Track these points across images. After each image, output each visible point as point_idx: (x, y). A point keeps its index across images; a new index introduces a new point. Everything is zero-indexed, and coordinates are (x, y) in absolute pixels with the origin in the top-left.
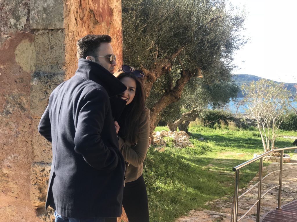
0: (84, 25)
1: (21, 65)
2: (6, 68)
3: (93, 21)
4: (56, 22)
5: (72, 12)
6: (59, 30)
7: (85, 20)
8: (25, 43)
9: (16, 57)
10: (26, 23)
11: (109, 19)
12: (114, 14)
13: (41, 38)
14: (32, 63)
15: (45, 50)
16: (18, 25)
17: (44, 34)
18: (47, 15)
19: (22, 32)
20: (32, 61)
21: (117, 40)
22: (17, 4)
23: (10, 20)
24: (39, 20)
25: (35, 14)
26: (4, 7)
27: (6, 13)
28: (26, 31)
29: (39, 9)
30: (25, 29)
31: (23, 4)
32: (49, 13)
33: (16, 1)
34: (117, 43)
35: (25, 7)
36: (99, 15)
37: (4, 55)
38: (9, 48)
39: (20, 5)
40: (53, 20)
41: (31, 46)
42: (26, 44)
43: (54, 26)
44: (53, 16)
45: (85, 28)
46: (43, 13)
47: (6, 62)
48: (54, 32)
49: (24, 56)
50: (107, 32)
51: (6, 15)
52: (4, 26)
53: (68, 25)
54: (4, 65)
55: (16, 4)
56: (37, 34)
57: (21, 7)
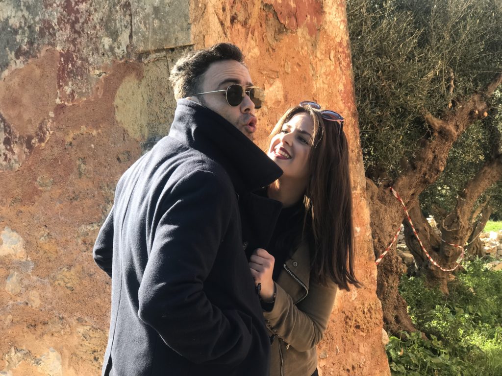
0: (250, 35)
1: (126, 126)
2: (101, 134)
3: (275, 26)
4: (176, 33)
5: (210, 9)
6: (183, 49)
7: (252, 25)
8: (129, 81)
9: (116, 111)
10: (128, 43)
11: (315, 20)
12: (327, 10)
13: (154, 68)
14: (143, 121)
15: (163, 91)
16: (116, 48)
17: (158, 60)
18: (160, 20)
19: (123, 61)
20: (142, 117)
21: (337, 63)
22: (112, 6)
23: (102, 41)
24: (147, 34)
25: (141, 23)
26: (91, 17)
27: (96, 27)
28: (130, 59)
29: (146, 11)
30: (128, 54)
31: (121, 5)
32: (164, 17)
33: (110, 2)
34: (338, 69)
35: (126, 12)
36: (289, 14)
37: (96, 110)
38: (103, 95)
39: (118, 8)
40: (172, 30)
41: (139, 87)
42: (132, 84)
43: (173, 41)
44: (170, 22)
45: (253, 42)
46: (153, 19)
47: (101, 123)
48: (176, 53)
49: (130, 109)
50: (310, 47)
51: (95, 32)
52: (93, 54)
53: (202, 37)
54: (97, 128)
55: (111, 8)
56: (146, 62)
57: (119, 12)
